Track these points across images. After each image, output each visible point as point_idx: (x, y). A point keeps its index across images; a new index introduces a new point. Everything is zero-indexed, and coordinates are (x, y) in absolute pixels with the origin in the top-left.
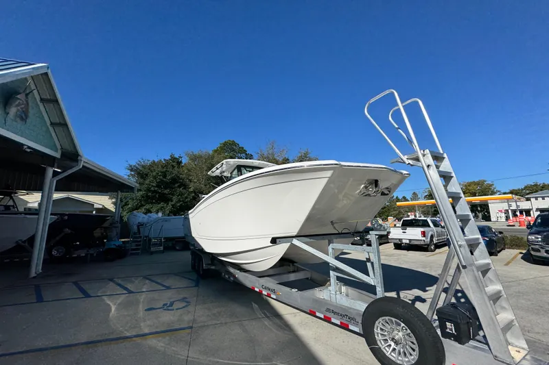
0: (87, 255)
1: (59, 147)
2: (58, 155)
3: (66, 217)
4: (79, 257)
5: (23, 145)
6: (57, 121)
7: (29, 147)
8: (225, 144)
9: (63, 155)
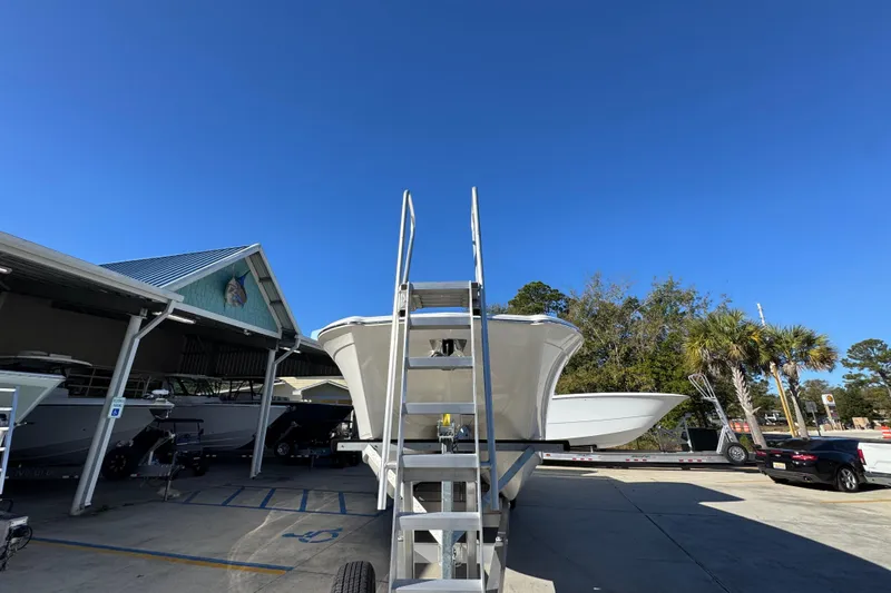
0: (311, 456)
1: (279, 326)
2: (278, 336)
3: (294, 408)
4: (303, 458)
5: (242, 330)
6: (274, 299)
7: (249, 331)
8: (527, 288)
9: (283, 334)
